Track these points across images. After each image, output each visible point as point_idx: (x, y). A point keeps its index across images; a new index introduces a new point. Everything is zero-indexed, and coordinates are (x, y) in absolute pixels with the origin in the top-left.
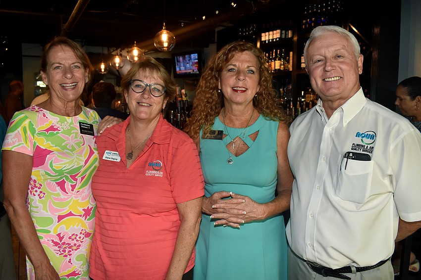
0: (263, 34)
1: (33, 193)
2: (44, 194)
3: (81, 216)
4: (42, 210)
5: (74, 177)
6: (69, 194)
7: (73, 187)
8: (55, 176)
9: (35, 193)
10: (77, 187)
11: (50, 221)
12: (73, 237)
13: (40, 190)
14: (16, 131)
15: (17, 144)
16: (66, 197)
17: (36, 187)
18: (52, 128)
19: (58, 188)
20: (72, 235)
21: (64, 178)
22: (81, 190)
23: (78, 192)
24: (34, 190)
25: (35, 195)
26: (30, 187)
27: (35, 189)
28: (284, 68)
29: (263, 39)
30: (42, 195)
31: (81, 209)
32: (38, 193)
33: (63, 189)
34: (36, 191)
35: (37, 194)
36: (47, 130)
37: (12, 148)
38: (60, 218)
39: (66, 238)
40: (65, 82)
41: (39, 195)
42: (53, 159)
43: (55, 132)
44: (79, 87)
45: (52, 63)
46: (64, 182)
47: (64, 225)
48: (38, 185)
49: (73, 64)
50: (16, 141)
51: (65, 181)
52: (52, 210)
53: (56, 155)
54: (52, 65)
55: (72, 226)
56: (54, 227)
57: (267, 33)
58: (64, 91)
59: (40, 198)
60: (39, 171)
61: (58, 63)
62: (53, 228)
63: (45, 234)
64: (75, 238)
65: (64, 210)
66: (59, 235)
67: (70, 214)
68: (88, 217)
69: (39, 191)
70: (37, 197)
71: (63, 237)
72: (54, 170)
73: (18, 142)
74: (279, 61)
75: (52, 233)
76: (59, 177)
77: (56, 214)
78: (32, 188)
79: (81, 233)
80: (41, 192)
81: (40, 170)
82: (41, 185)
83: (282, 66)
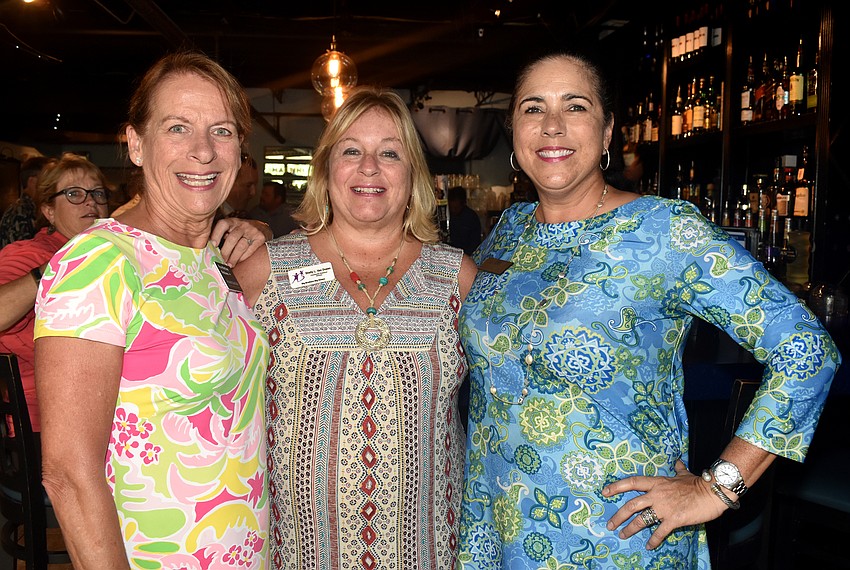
0: (675, 41)
1: (124, 451)
2: (158, 449)
3: (245, 498)
4: (154, 494)
5: (227, 401)
6: (220, 445)
7: (227, 424)
8: (191, 401)
9: (132, 450)
10: (234, 426)
11: (177, 521)
12: (233, 556)
13: (146, 441)
14: (91, 287)
15: (92, 319)
16: (213, 454)
17: (136, 433)
18: (170, 279)
19: (194, 432)
20: (232, 550)
21: (210, 405)
22: (242, 432)
23: (237, 436)
24: (130, 442)
25: (130, 455)
26: (116, 434)
27: (134, 439)
28: (710, 123)
29: (675, 54)
30: (151, 453)
31: (244, 481)
32: (141, 448)
33: (205, 433)
34: (135, 445)
35: (136, 451)
36: (163, 283)
37: (80, 330)
38: (202, 509)
39: (218, 561)
40: (191, 170)
41: (143, 454)
42: (189, 356)
43: (179, 288)
44: (222, 185)
45: (165, 115)
46: (207, 415)
47: (211, 528)
48: (140, 427)
49: (217, 124)
50: (90, 311)
51: (212, 410)
52: (181, 491)
53: (196, 347)
54: (165, 120)
55: (228, 527)
56: (188, 534)
57: (683, 38)
58: (186, 191)
59: (147, 461)
60: (149, 390)
61: (178, 118)
62: (185, 537)
63: (165, 555)
64: (237, 557)
65: (209, 487)
66: (199, 554)
67: (225, 497)
68: (259, 499)
69: (142, 442)
70: (138, 460)
71: (210, 559)
72: (190, 383)
73: (96, 314)
74: (702, 108)
75: (183, 551)
76: (200, 402)
77: (189, 499)
78: (124, 438)
79: (247, 543)
80: (148, 446)
81: (153, 386)
82: (149, 427)
83: (707, 120)
